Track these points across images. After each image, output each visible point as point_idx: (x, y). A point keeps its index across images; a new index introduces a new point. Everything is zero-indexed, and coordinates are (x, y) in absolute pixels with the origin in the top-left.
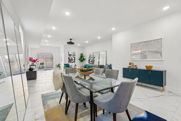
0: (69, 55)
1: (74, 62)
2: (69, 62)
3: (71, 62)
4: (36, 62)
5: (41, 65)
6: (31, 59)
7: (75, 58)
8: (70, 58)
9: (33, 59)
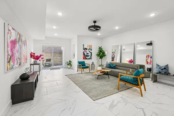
0: (84, 49)
1: (91, 58)
2: (84, 59)
3: (86, 59)
4: (40, 59)
5: (47, 63)
6: (32, 55)
7: (91, 53)
8: (85, 53)
9: (36, 55)
